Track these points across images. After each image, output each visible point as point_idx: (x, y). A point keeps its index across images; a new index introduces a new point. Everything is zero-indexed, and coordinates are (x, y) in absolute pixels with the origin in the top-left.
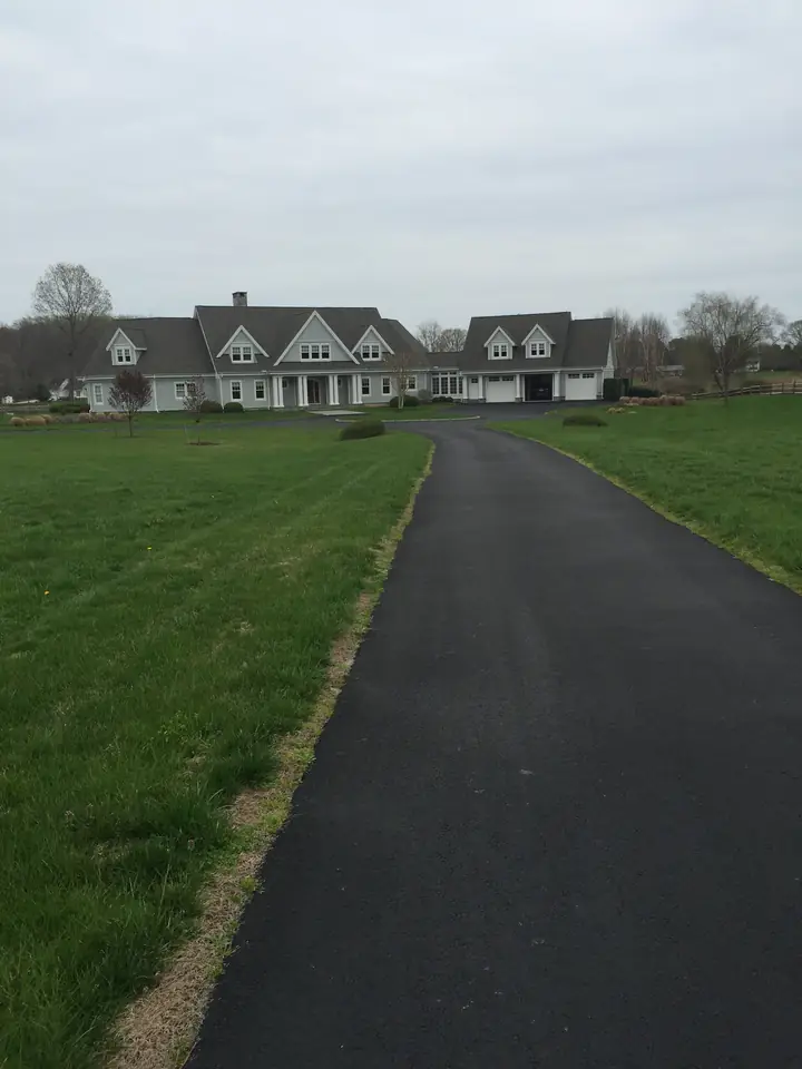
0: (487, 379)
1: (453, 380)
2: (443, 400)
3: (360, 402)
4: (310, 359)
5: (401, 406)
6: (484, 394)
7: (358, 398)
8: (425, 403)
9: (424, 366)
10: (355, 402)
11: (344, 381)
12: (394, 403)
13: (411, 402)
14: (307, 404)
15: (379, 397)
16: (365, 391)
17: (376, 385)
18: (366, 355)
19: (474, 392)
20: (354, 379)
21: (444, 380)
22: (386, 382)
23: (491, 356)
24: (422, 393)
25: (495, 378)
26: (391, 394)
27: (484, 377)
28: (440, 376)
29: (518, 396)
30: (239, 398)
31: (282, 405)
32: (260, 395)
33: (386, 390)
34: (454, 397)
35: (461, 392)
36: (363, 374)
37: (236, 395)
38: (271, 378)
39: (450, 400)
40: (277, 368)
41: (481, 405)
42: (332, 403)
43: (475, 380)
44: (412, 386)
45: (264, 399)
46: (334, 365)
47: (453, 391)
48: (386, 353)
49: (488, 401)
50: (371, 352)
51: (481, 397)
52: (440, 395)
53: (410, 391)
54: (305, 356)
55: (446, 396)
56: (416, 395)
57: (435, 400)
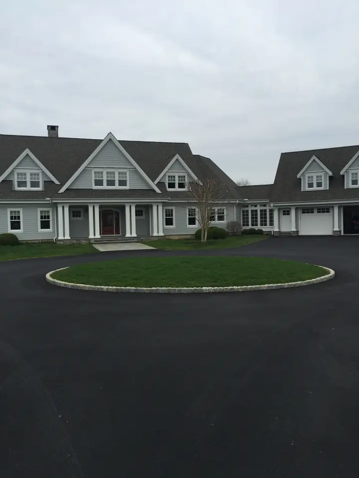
0: (300, 212)
1: (263, 213)
2: (252, 232)
3: (161, 234)
4: (105, 187)
5: (204, 239)
6: (297, 227)
7: (158, 229)
8: (234, 234)
9: (234, 198)
10: (155, 234)
11: (143, 212)
12: (198, 235)
13: (216, 235)
14: (98, 236)
15: (183, 228)
16: (169, 222)
17: (180, 216)
18: (172, 185)
19: (285, 224)
20: (155, 208)
21: (254, 213)
22: (192, 213)
23: (305, 187)
24: (232, 225)
25: (308, 210)
26: (196, 226)
27: (297, 209)
28: (250, 209)
29: (336, 229)
30: (19, 228)
31: (68, 237)
32: (45, 225)
33: (192, 221)
34: (265, 229)
35: (272, 224)
36: (164, 204)
37: (15, 225)
38: (55, 206)
39: (260, 232)
40: (63, 195)
41: (294, 237)
42: (128, 235)
43: (287, 212)
44: (221, 218)
45: (50, 230)
46: (132, 193)
47: (264, 223)
48: (192, 183)
49: (301, 233)
50: (177, 182)
51: (294, 229)
52: (250, 227)
53: (216, 223)
54: (99, 182)
55: (256, 228)
56: (224, 227)
57: (246, 233)
